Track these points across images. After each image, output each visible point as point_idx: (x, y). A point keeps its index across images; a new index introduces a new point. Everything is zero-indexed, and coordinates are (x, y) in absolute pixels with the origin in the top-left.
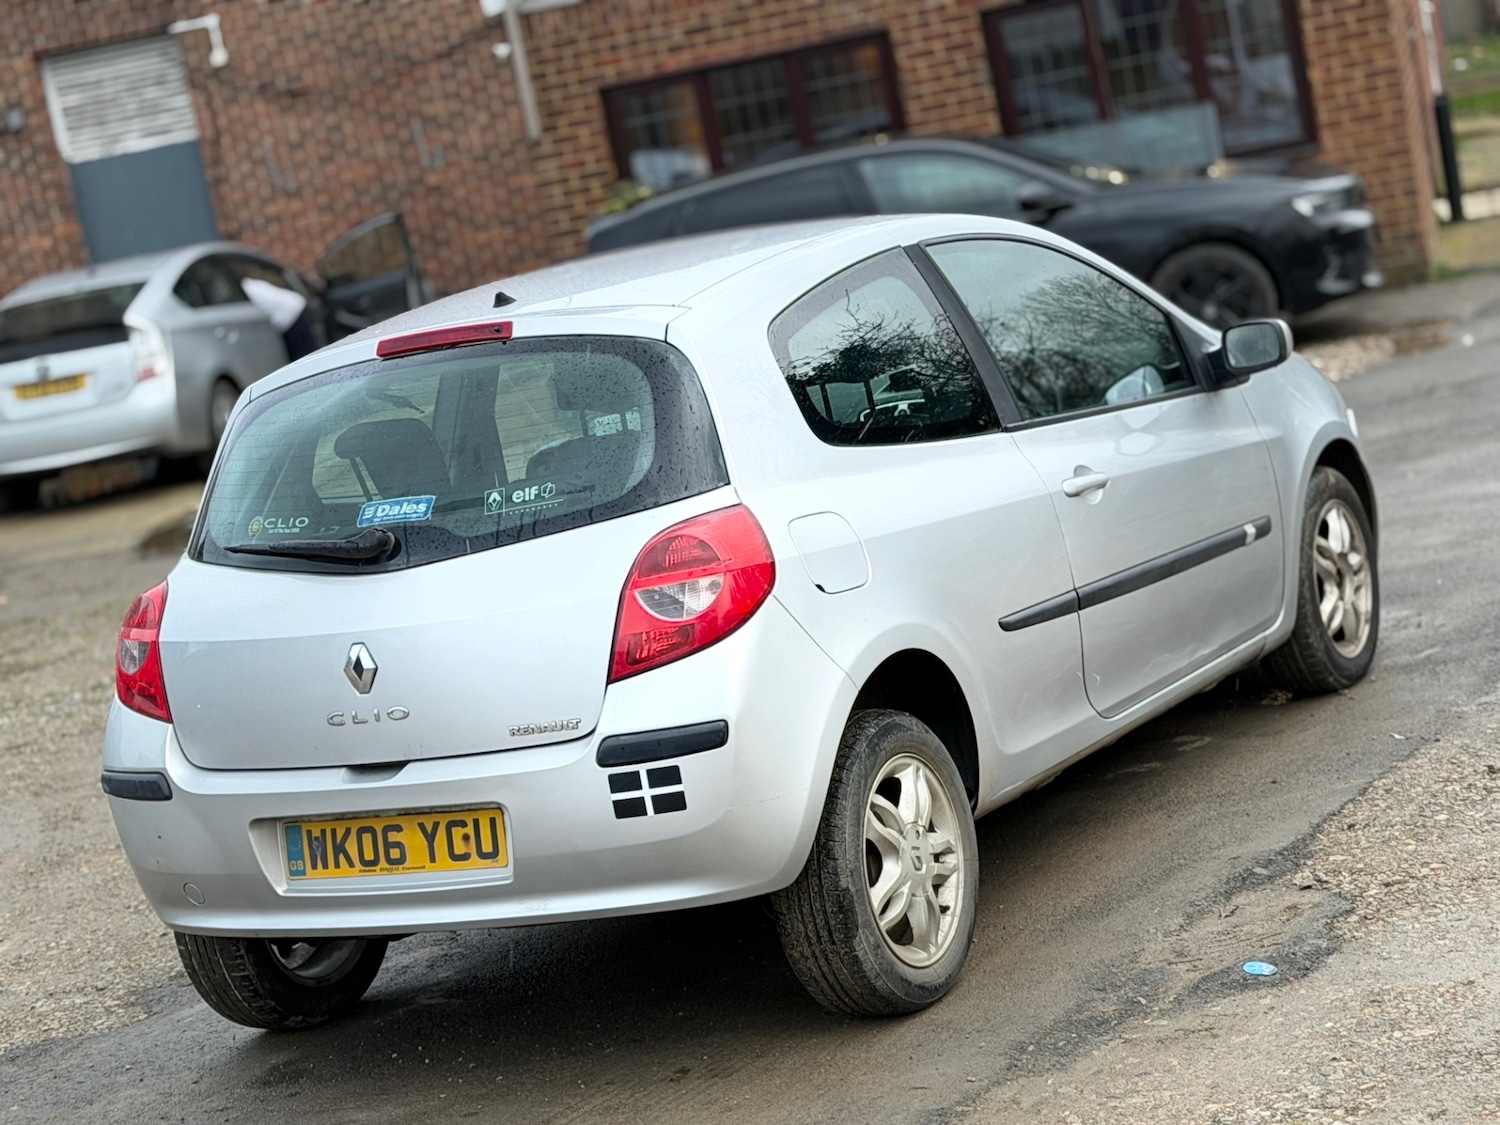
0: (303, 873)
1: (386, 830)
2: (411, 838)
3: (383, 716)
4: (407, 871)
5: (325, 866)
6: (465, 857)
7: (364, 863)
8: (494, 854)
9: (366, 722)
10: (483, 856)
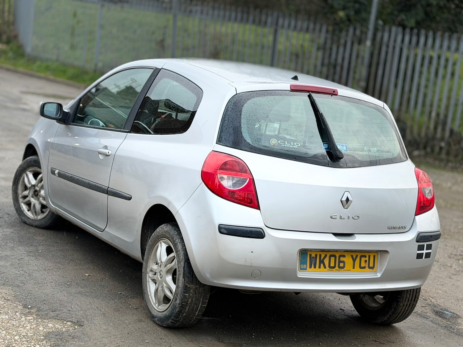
0: (306, 269)
1: (340, 256)
2: (348, 260)
3: (351, 218)
4: (344, 271)
5: (315, 267)
6: (364, 268)
7: (330, 267)
8: (373, 268)
9: (344, 219)
10: (370, 268)
